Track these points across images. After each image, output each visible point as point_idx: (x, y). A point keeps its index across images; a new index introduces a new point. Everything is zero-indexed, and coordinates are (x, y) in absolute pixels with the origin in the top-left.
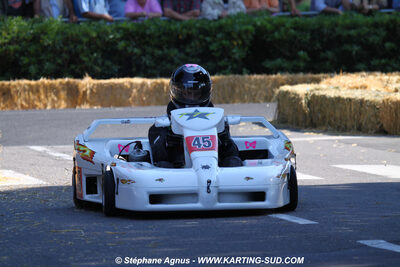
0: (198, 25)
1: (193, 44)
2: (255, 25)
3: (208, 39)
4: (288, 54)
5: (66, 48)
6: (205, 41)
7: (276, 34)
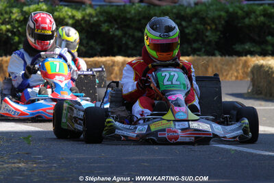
0: (175, 11)
2: (227, 12)
4: (257, 38)
7: (247, 21)
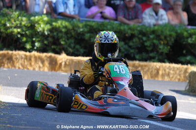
0: (139, 29)
1: (134, 40)
2: (176, 32)
3: (144, 39)
5: (51, 35)
6: (142, 39)
7: (189, 40)
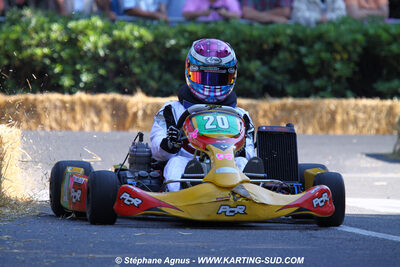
1: (281, 56)
6: (298, 52)
7: (394, 47)
